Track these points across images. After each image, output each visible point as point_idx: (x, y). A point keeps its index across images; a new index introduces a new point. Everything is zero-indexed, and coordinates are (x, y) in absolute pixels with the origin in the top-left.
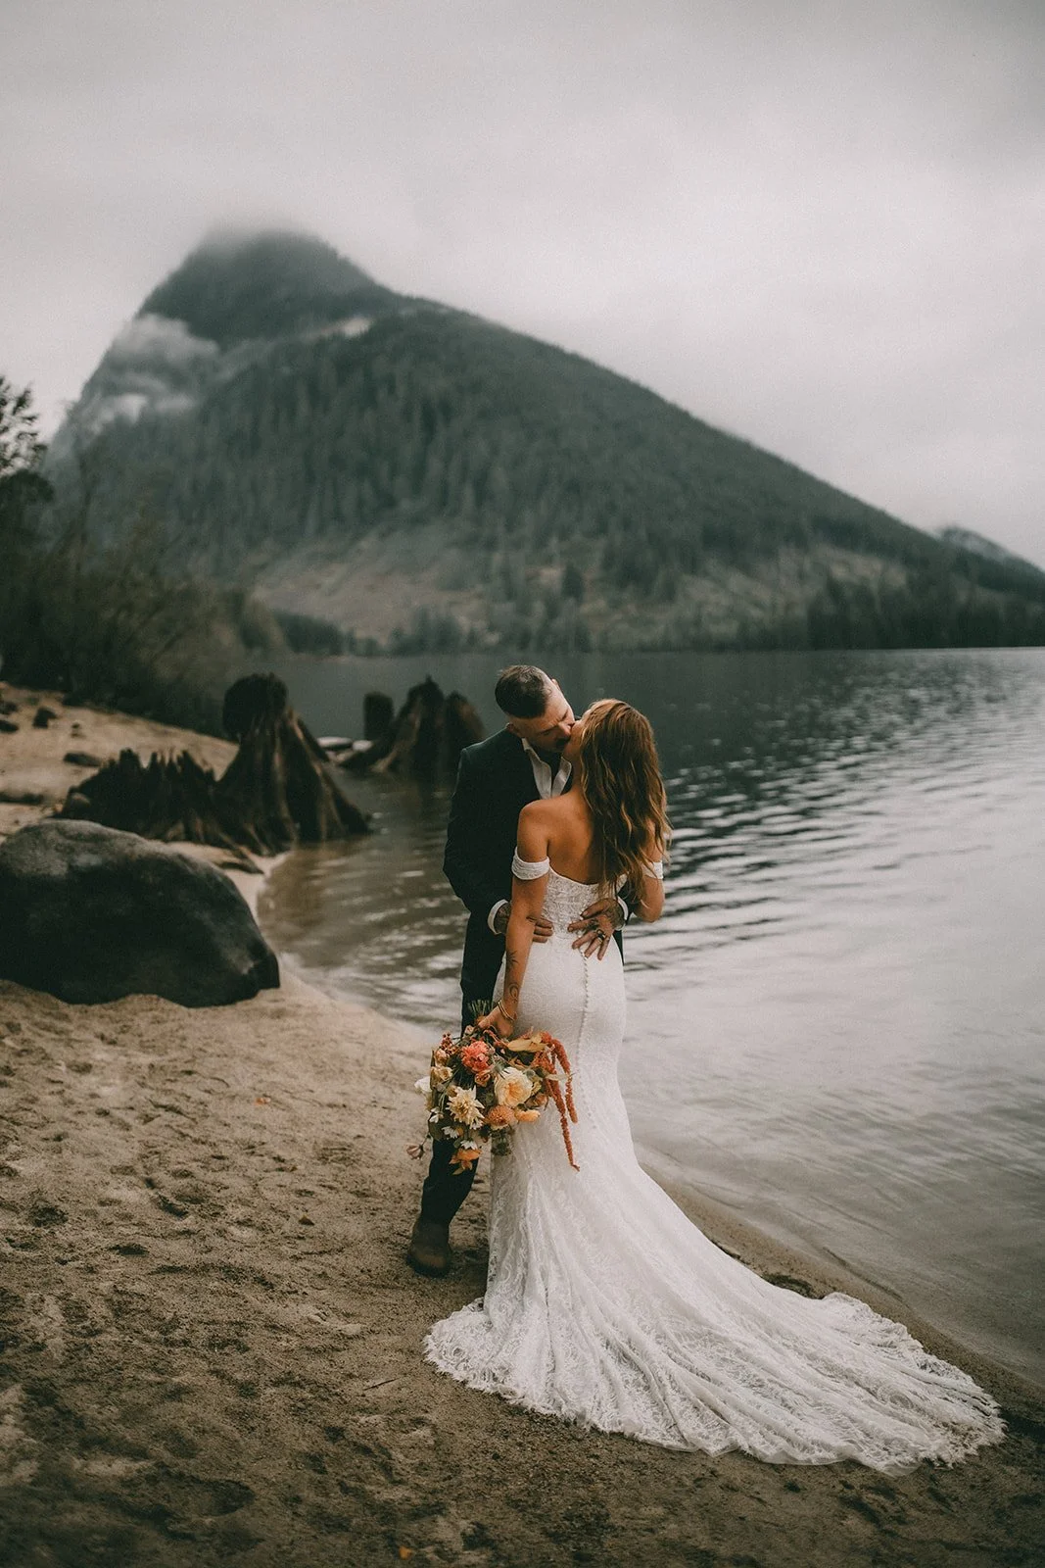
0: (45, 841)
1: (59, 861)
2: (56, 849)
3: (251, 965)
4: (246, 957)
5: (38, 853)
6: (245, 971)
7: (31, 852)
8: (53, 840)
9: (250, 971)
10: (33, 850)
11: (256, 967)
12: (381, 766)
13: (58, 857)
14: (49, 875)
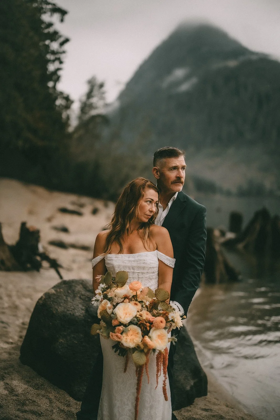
0: (74, 291)
1: (80, 306)
2: (80, 298)
3: (192, 383)
4: (189, 378)
5: (69, 299)
6: (188, 388)
7: (65, 297)
8: (79, 292)
9: (191, 387)
10: (66, 296)
11: (194, 383)
12: (240, 246)
13: (80, 303)
14: (73, 315)
